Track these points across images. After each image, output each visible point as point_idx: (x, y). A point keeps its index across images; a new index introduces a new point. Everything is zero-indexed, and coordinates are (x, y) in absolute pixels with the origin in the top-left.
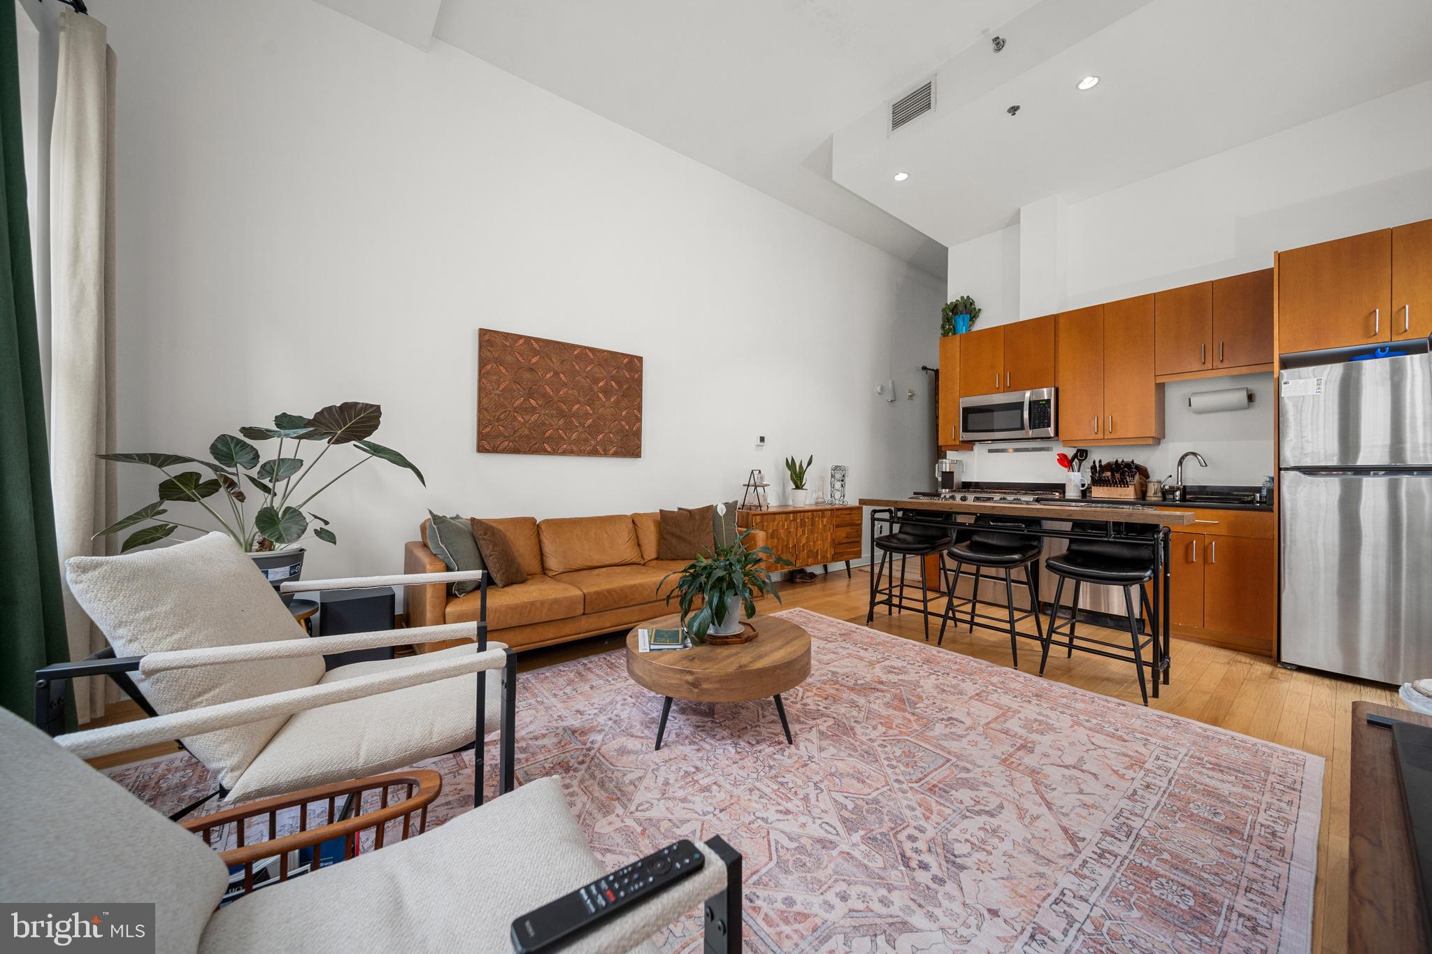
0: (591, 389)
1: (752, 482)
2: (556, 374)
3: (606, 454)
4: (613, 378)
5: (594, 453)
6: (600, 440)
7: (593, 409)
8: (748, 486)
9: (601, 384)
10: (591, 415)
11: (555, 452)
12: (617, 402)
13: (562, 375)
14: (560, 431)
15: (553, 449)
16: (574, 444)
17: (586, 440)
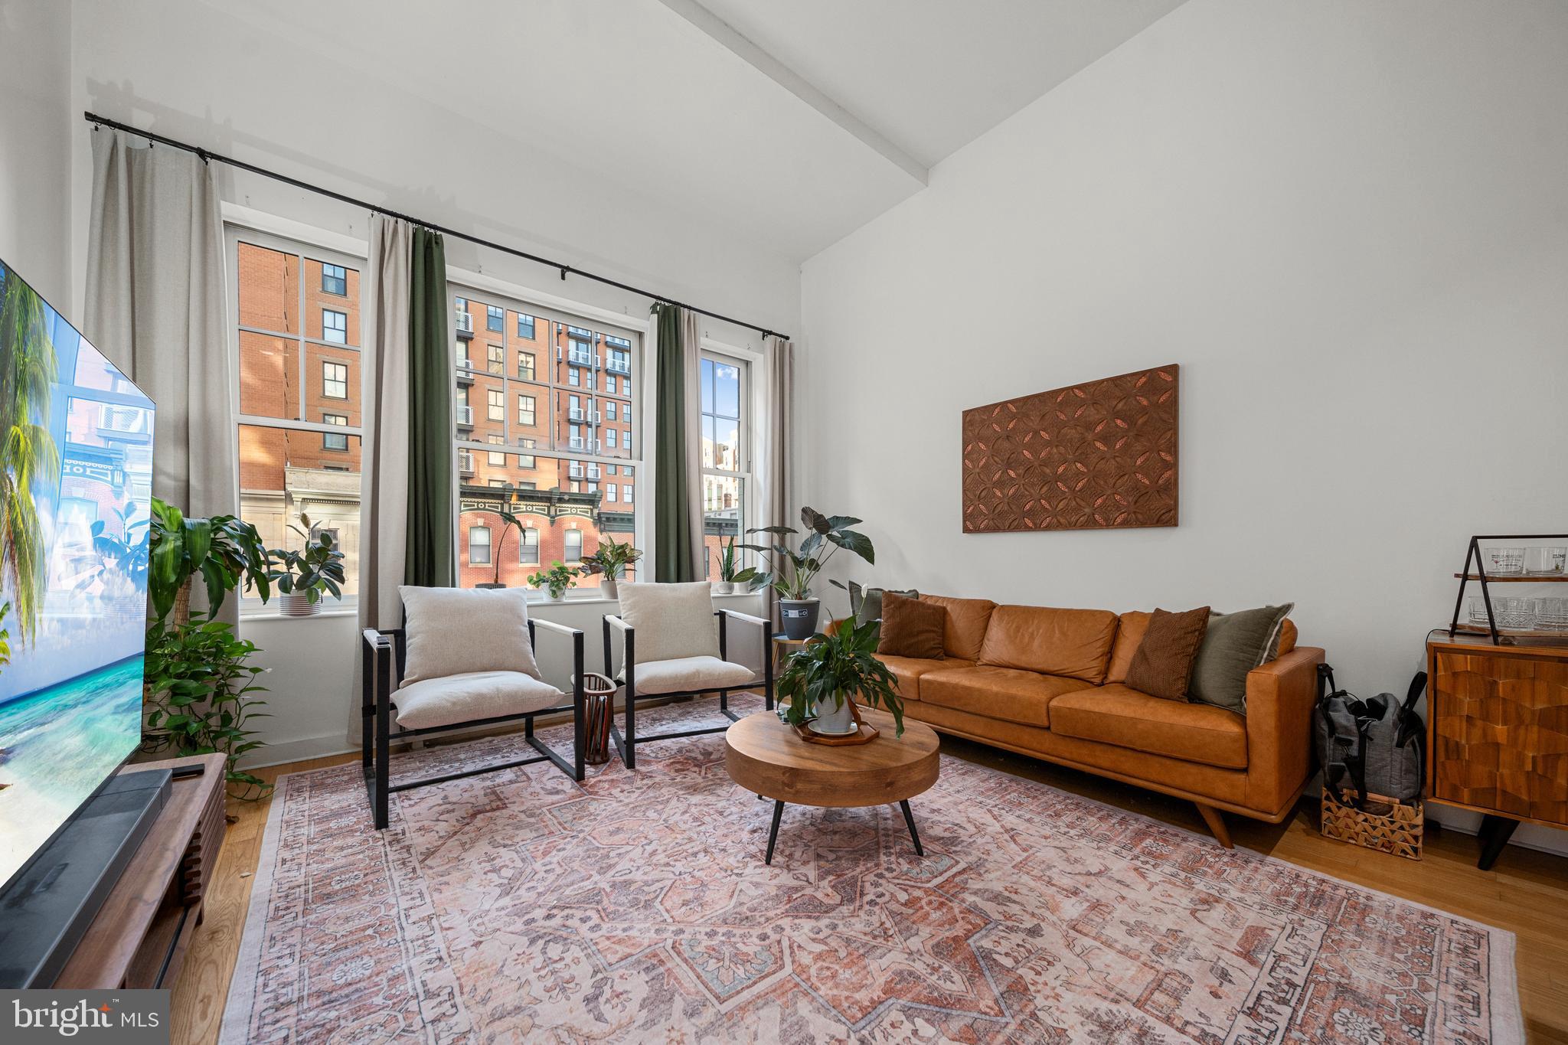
0: (1083, 440)
1: (1474, 570)
2: (1036, 433)
3: (1109, 524)
4: (1117, 415)
5: (1090, 524)
6: (1100, 506)
7: (1086, 467)
8: (1465, 577)
9: (1099, 428)
10: (1083, 473)
11: (1037, 528)
12: (1127, 446)
13: (1042, 433)
14: (1043, 502)
15: (1035, 524)
16: (1062, 516)
17: (1079, 507)
